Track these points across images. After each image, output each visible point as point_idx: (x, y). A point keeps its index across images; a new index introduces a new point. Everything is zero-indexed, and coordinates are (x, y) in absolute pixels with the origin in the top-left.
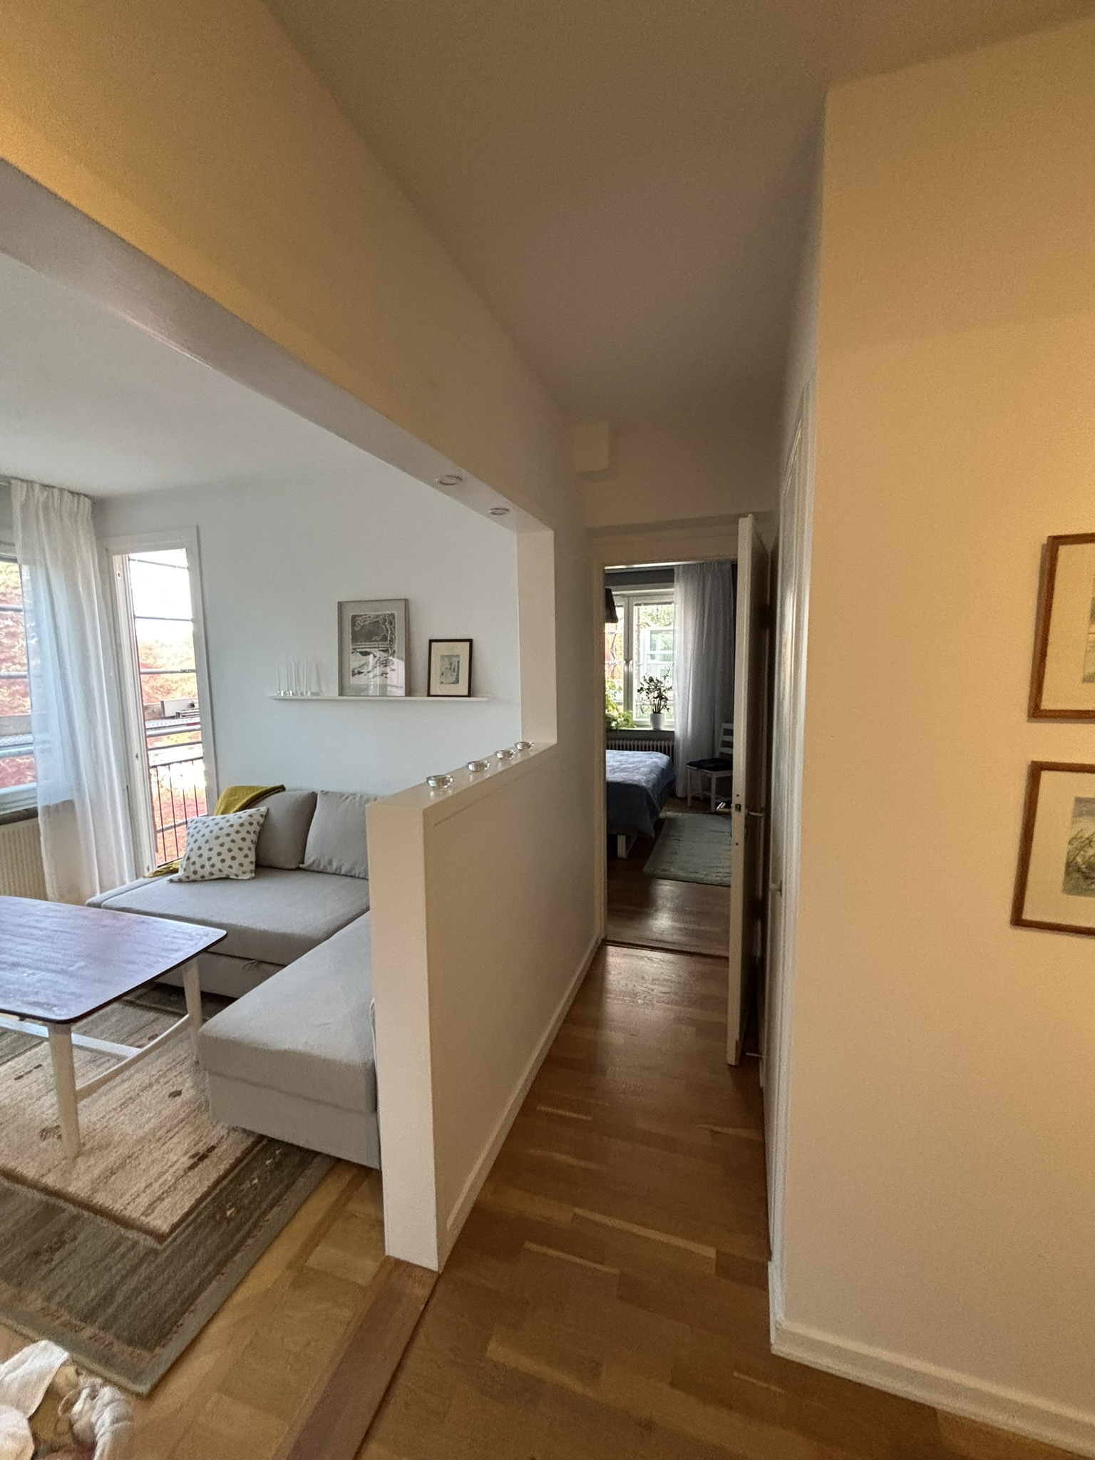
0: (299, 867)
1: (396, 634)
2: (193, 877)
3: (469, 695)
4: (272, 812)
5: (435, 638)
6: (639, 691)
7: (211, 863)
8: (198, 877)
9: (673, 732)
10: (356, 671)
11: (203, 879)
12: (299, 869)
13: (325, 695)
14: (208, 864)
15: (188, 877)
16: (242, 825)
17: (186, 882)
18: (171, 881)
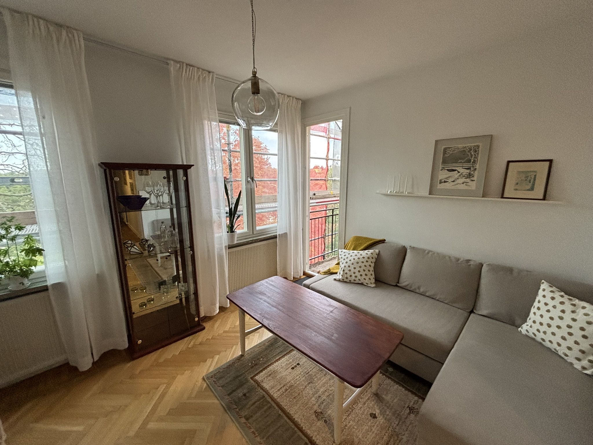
0: (397, 285)
1: (479, 158)
2: (345, 280)
3: (544, 199)
4: (381, 253)
5: (511, 160)
7: (355, 275)
8: (348, 280)
10: (443, 181)
11: (350, 282)
12: (396, 286)
13: (417, 194)
14: (353, 275)
15: (343, 280)
16: (368, 258)
17: (341, 281)
18: (335, 280)
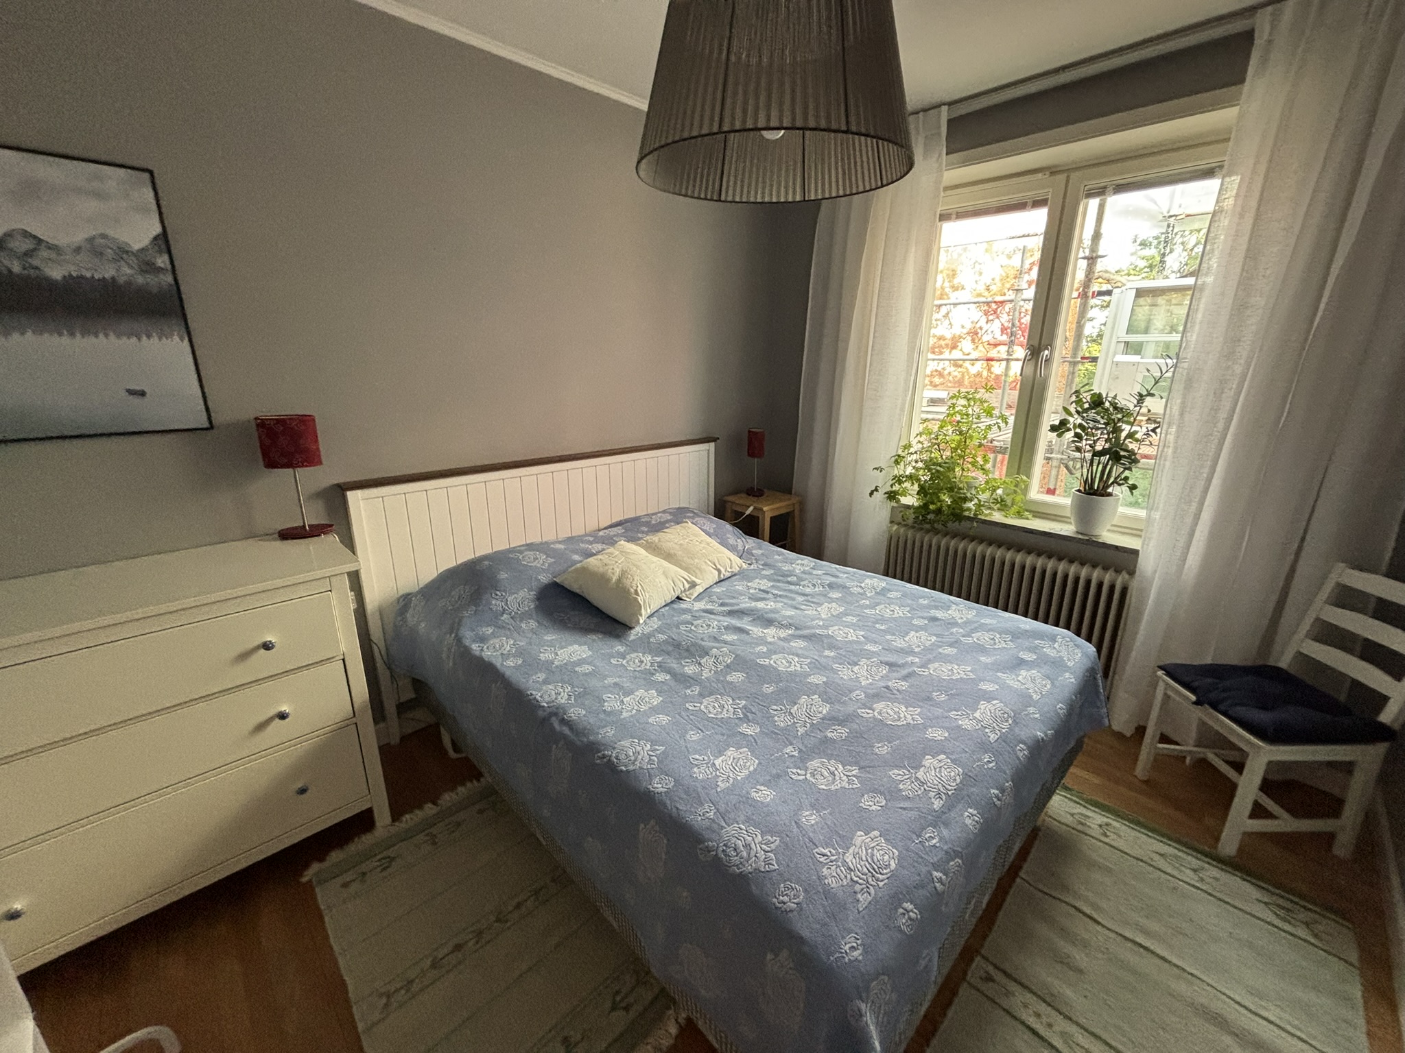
6: (1053, 428)
9: (1135, 553)
